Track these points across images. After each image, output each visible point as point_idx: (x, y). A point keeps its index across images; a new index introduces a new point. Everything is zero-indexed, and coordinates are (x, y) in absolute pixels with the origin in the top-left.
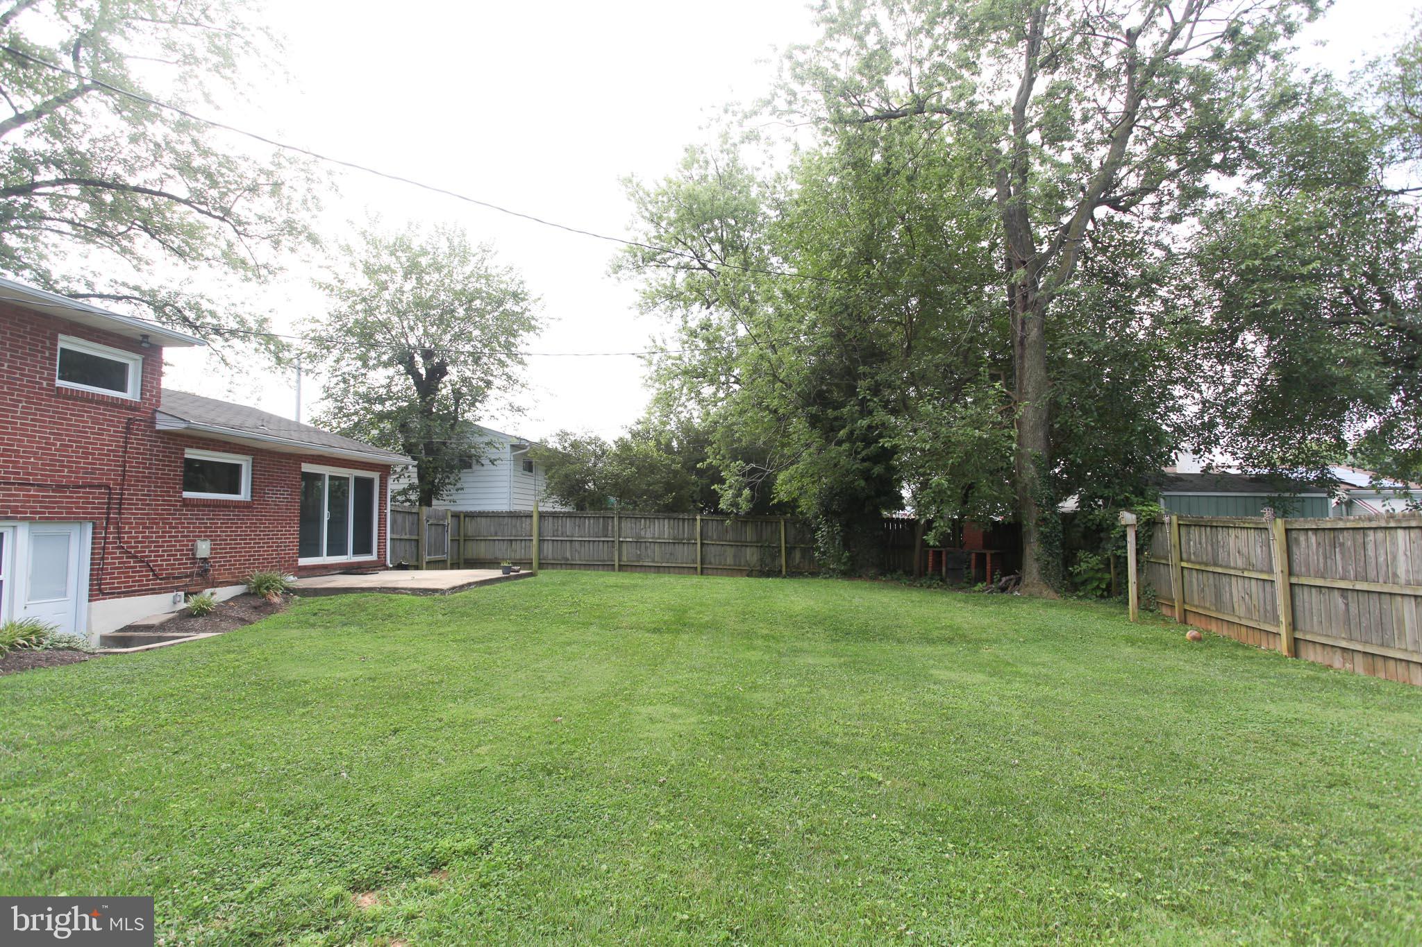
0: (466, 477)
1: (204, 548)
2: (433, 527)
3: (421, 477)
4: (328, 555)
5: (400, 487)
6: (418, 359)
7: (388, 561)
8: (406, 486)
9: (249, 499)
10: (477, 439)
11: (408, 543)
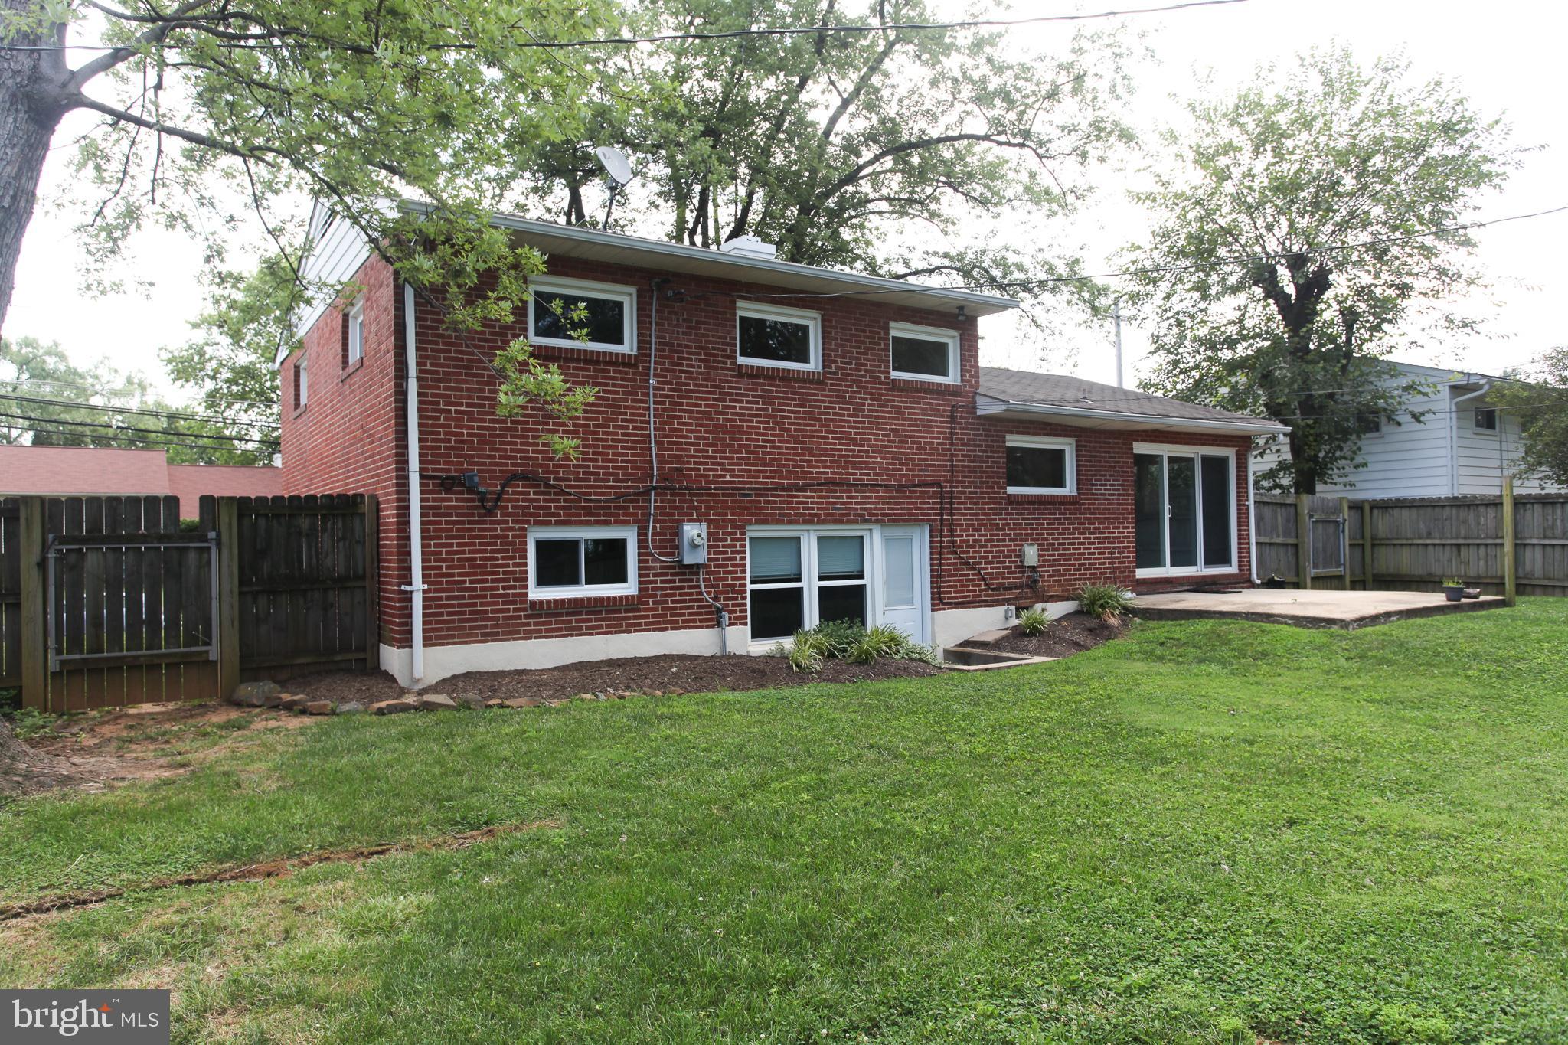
0: (1370, 446)
1: (1031, 555)
2: (1320, 526)
3: (1295, 450)
4: (1173, 564)
5: (1266, 468)
6: (1283, 273)
7: (1255, 576)
8: (1274, 466)
9: (1075, 493)
10: (1388, 383)
11: (1282, 551)
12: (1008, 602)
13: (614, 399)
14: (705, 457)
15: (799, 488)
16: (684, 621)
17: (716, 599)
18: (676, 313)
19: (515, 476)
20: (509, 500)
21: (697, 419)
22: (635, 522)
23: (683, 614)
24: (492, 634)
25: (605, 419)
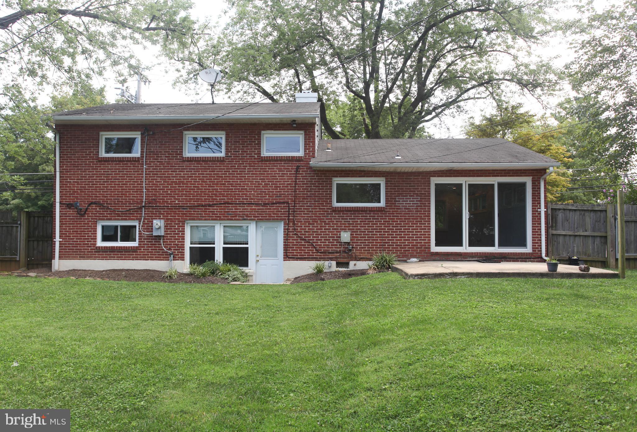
1: (346, 236)
4: (470, 246)
7: (544, 255)
9: (384, 206)
12: (331, 259)
13: (130, 174)
14: (167, 194)
15: (210, 206)
16: (155, 257)
17: (170, 249)
18: (156, 140)
19: (92, 203)
20: (90, 211)
21: (164, 179)
22: (137, 219)
23: (156, 255)
24: (83, 257)
25: (126, 182)
